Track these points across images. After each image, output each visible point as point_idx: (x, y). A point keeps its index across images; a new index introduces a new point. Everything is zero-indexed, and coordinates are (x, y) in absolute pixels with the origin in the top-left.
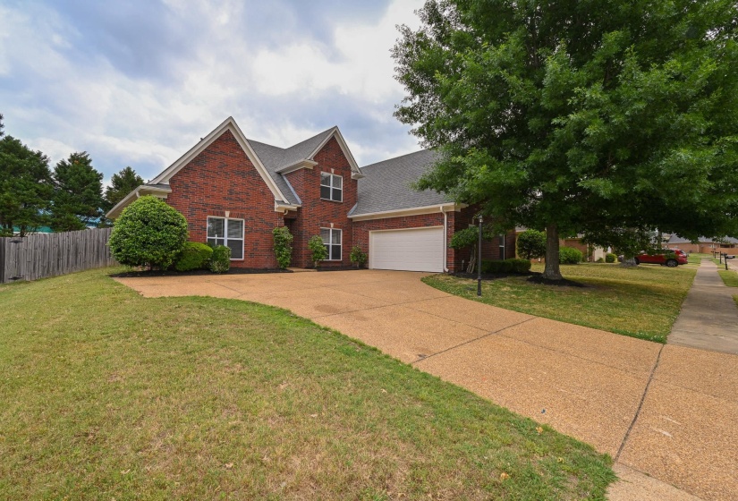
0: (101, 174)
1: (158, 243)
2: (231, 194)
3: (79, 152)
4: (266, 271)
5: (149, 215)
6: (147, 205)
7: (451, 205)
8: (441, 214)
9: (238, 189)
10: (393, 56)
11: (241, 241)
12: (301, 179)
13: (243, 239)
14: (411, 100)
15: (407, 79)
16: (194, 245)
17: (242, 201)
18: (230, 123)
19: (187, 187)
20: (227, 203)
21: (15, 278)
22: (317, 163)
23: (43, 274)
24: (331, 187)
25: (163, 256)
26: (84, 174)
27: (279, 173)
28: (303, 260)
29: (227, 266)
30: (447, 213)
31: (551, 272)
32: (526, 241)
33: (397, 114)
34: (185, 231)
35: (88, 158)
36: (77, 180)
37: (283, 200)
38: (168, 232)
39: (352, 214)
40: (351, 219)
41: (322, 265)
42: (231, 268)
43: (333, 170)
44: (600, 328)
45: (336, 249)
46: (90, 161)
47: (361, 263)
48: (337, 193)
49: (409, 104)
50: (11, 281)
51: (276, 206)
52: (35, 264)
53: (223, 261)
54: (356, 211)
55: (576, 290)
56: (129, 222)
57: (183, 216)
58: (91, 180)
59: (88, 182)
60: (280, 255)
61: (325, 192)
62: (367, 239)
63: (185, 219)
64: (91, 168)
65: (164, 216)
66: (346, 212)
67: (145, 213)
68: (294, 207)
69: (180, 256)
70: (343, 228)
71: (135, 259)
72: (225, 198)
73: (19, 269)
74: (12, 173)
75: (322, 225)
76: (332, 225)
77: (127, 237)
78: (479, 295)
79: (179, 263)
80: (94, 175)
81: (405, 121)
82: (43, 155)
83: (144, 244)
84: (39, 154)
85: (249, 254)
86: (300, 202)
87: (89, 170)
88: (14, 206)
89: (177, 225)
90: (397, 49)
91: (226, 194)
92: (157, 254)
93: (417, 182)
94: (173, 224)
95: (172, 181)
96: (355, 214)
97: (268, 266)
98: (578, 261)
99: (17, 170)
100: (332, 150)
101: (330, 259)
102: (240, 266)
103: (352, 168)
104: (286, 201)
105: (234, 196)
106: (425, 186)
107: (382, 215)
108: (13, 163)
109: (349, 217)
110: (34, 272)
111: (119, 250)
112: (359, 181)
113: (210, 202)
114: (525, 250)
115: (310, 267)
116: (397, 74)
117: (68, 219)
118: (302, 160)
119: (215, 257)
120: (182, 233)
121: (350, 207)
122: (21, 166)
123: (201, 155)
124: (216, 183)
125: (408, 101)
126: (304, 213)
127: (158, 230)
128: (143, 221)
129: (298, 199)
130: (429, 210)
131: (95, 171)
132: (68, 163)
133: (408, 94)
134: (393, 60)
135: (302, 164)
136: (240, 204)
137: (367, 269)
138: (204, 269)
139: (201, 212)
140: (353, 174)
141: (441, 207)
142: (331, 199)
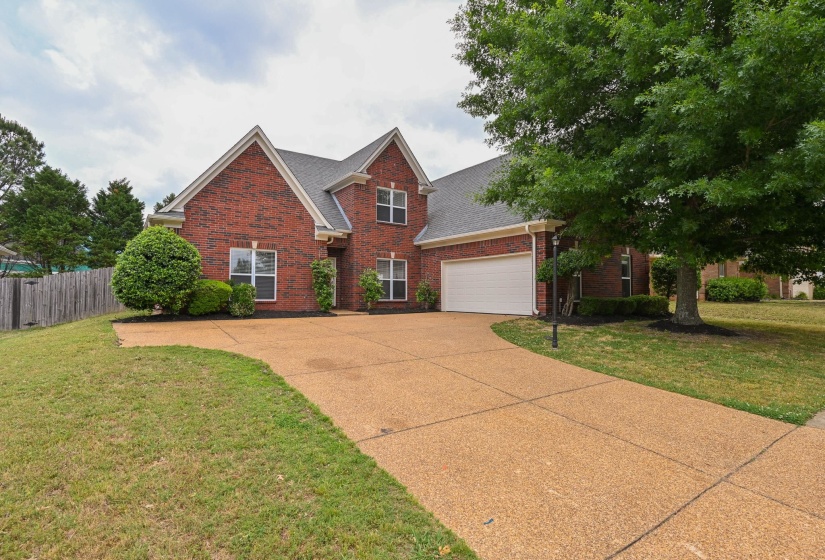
0: (143, 204)
1: (163, 282)
2: (259, 220)
3: (119, 179)
4: (303, 314)
5: (154, 249)
6: (153, 237)
7: (540, 223)
8: (528, 237)
9: (267, 214)
10: (454, 29)
11: (273, 278)
12: (351, 197)
13: (275, 275)
14: (478, 84)
15: (471, 58)
16: (209, 283)
17: (273, 227)
18: (257, 133)
19: (205, 213)
20: (253, 232)
21: (30, 324)
22: (370, 177)
23: (59, 320)
24: (392, 206)
25: (170, 298)
26: (124, 204)
27: (328, 192)
28: (354, 300)
29: (250, 309)
30: (536, 234)
31: (684, 314)
32: (664, 270)
33: (463, 105)
34: (197, 267)
35: (129, 186)
36: (116, 211)
37: (325, 225)
38: (174, 269)
39: (420, 240)
40: (419, 247)
41: (379, 307)
42: (256, 312)
43: (393, 184)
44: (707, 398)
45: (399, 286)
46: (131, 188)
47: (432, 304)
48: (399, 214)
49: (477, 91)
50: (27, 327)
51: (317, 232)
52: (51, 307)
53: (246, 304)
54: (426, 236)
55: (715, 340)
56: (131, 257)
57: (195, 249)
58: (132, 211)
59: (128, 213)
60: (319, 294)
61: (383, 212)
62: (438, 272)
63: (198, 254)
64: (132, 196)
65: (171, 249)
66: (412, 237)
67: (148, 246)
68: (339, 233)
69: (192, 296)
70: (408, 258)
71: (138, 301)
72: (251, 225)
73: (34, 314)
74: (49, 207)
75: (379, 255)
76: (393, 254)
77: (128, 275)
78: (555, 346)
79: (192, 305)
80: (135, 204)
81: (474, 113)
82: (81, 185)
83: (148, 283)
84: (77, 183)
85: (283, 294)
86: (350, 226)
87: (129, 199)
88: (50, 243)
89: (188, 260)
90: (458, 19)
91: (253, 220)
92: (162, 296)
93: (483, 193)
94: (180, 258)
95: (187, 207)
96: (425, 239)
97: (307, 307)
98: (761, 297)
99: (53, 203)
100: (392, 157)
101: (391, 299)
102: (271, 308)
103: (420, 180)
104: (329, 226)
105: (262, 223)
106: (493, 198)
107: (455, 240)
108: (50, 195)
109: (415, 243)
110: (50, 316)
111: (120, 291)
112: (430, 197)
113: (234, 231)
114: (664, 283)
115: (362, 309)
116: (459, 51)
117: (105, 257)
118: (351, 174)
119: (235, 297)
120: (193, 268)
121: (418, 232)
122: (56, 198)
123: (222, 174)
124: (240, 208)
125: (475, 87)
126: (355, 240)
127: (164, 267)
128: (147, 257)
129: (348, 223)
130: (513, 230)
131: (137, 200)
132: (107, 192)
133: (474, 77)
134: (453, 34)
135: (352, 178)
136: (270, 232)
137: (440, 311)
138: (222, 312)
139: (223, 244)
140: (420, 188)
141: (525, 227)
142: (391, 221)
